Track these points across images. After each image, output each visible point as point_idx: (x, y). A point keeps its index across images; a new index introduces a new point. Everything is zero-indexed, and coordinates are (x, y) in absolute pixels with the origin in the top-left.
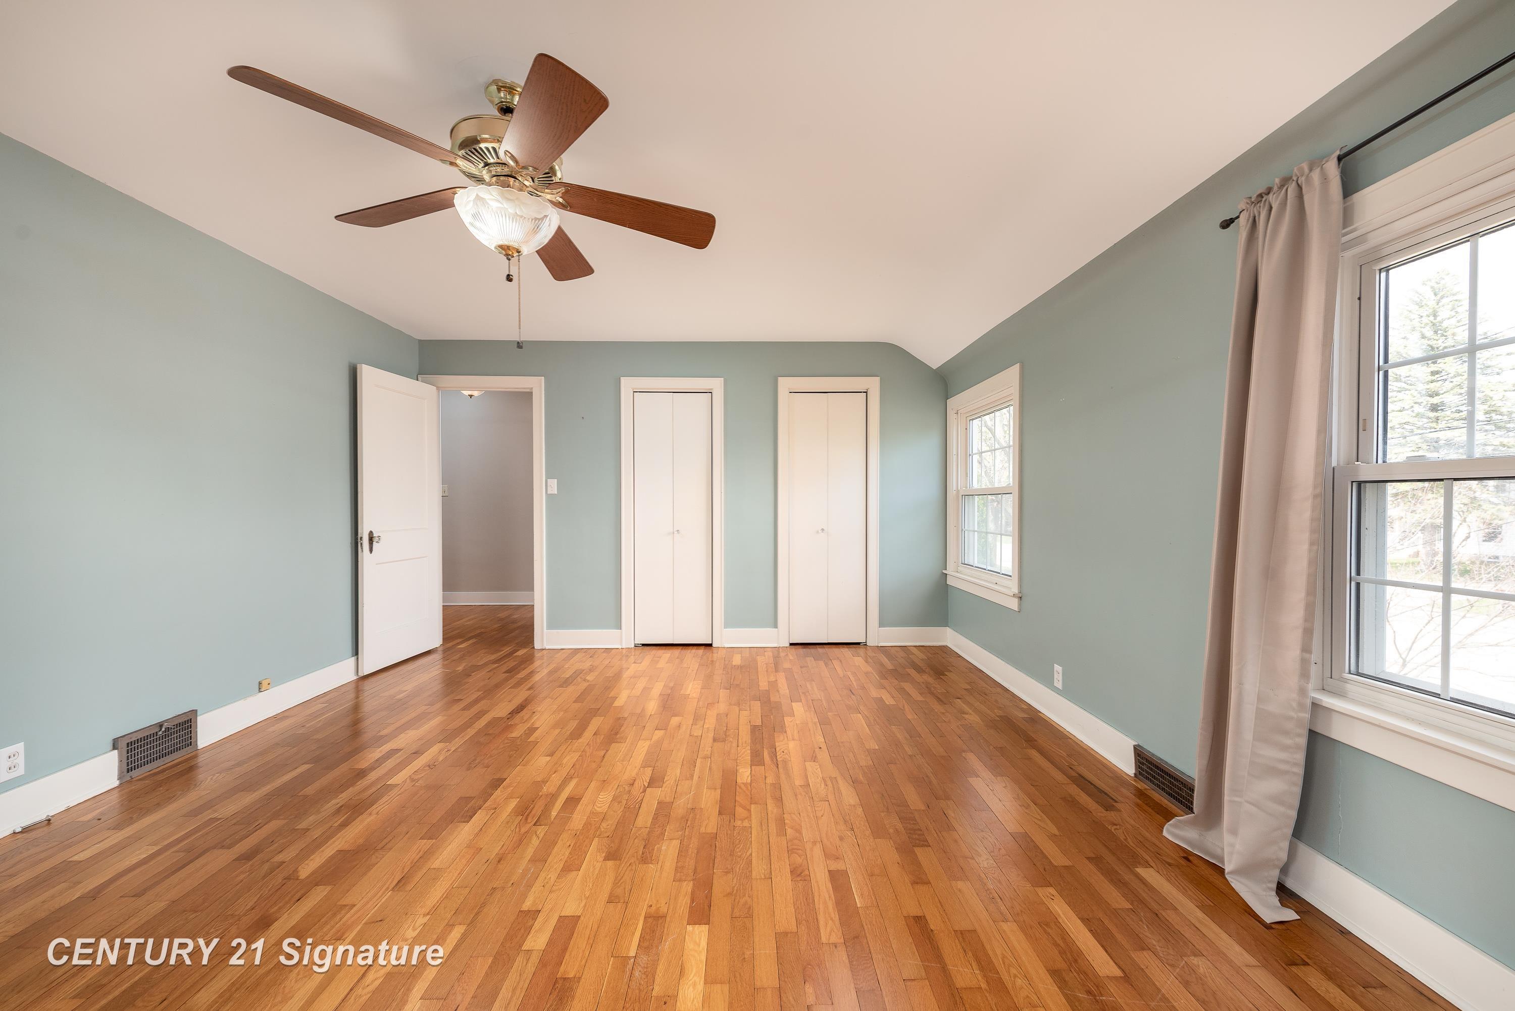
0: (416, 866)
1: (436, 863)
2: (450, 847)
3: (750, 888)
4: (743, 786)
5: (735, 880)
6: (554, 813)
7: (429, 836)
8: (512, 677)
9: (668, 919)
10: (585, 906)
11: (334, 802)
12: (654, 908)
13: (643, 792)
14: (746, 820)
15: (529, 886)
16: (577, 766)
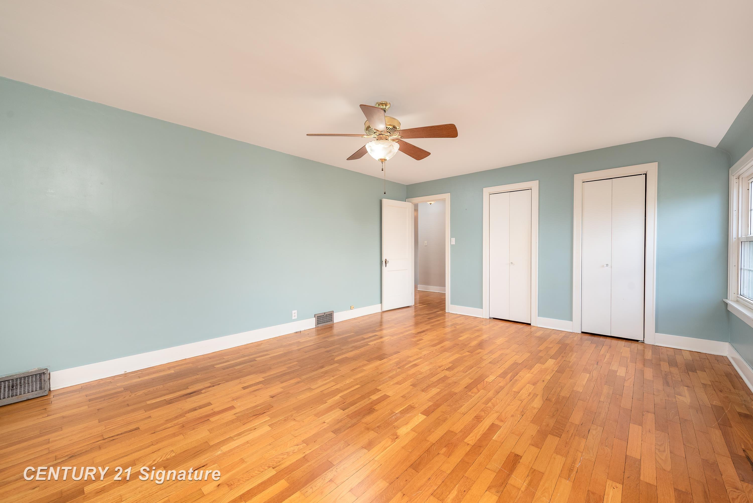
0: (360, 367)
1: (365, 368)
2: (371, 365)
3: (453, 414)
4: (485, 383)
5: (449, 409)
6: (406, 367)
7: (368, 361)
8: (429, 320)
9: (415, 409)
10: (394, 395)
11: (353, 344)
12: (413, 404)
13: (442, 371)
14: (474, 394)
15: (383, 383)
16: (426, 356)
